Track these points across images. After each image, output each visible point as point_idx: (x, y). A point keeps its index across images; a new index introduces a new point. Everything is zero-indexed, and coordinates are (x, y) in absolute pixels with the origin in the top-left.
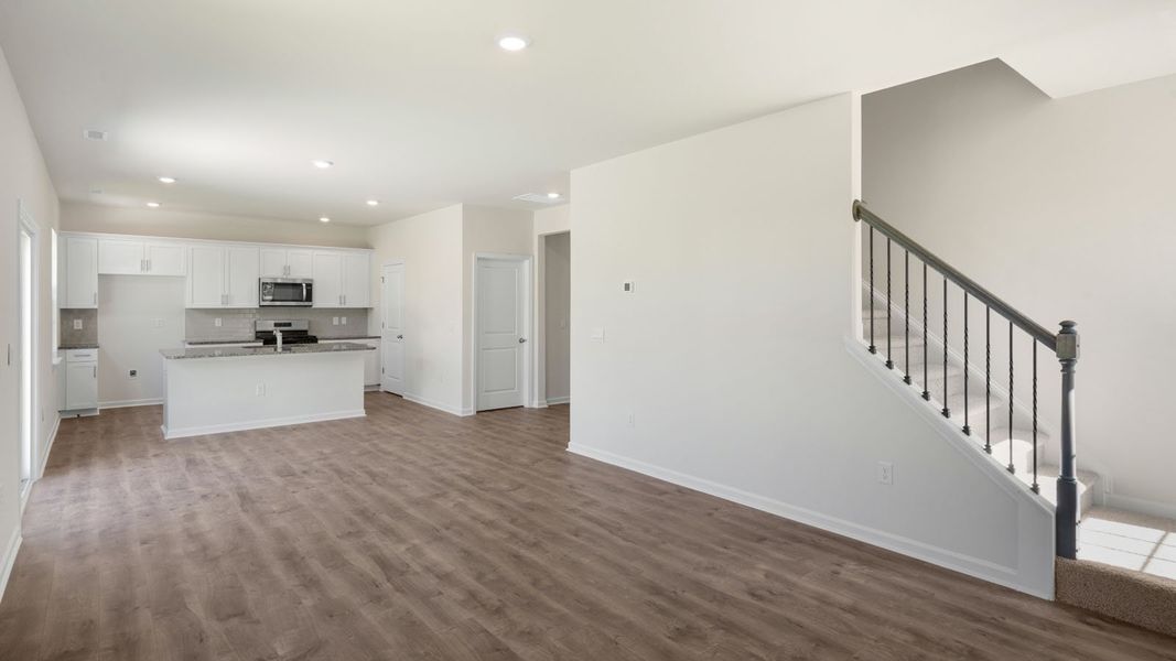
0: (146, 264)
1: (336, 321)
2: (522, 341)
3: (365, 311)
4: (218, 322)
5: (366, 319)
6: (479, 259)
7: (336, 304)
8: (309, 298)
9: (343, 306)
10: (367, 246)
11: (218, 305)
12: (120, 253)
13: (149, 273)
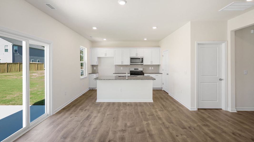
0: (106, 54)
1: (150, 68)
2: (221, 80)
3: (159, 65)
4: (122, 68)
5: (159, 68)
6: (198, 44)
7: (150, 64)
8: (142, 62)
9: (152, 64)
10: (159, 47)
11: (121, 64)
12: (101, 52)
13: (106, 56)
